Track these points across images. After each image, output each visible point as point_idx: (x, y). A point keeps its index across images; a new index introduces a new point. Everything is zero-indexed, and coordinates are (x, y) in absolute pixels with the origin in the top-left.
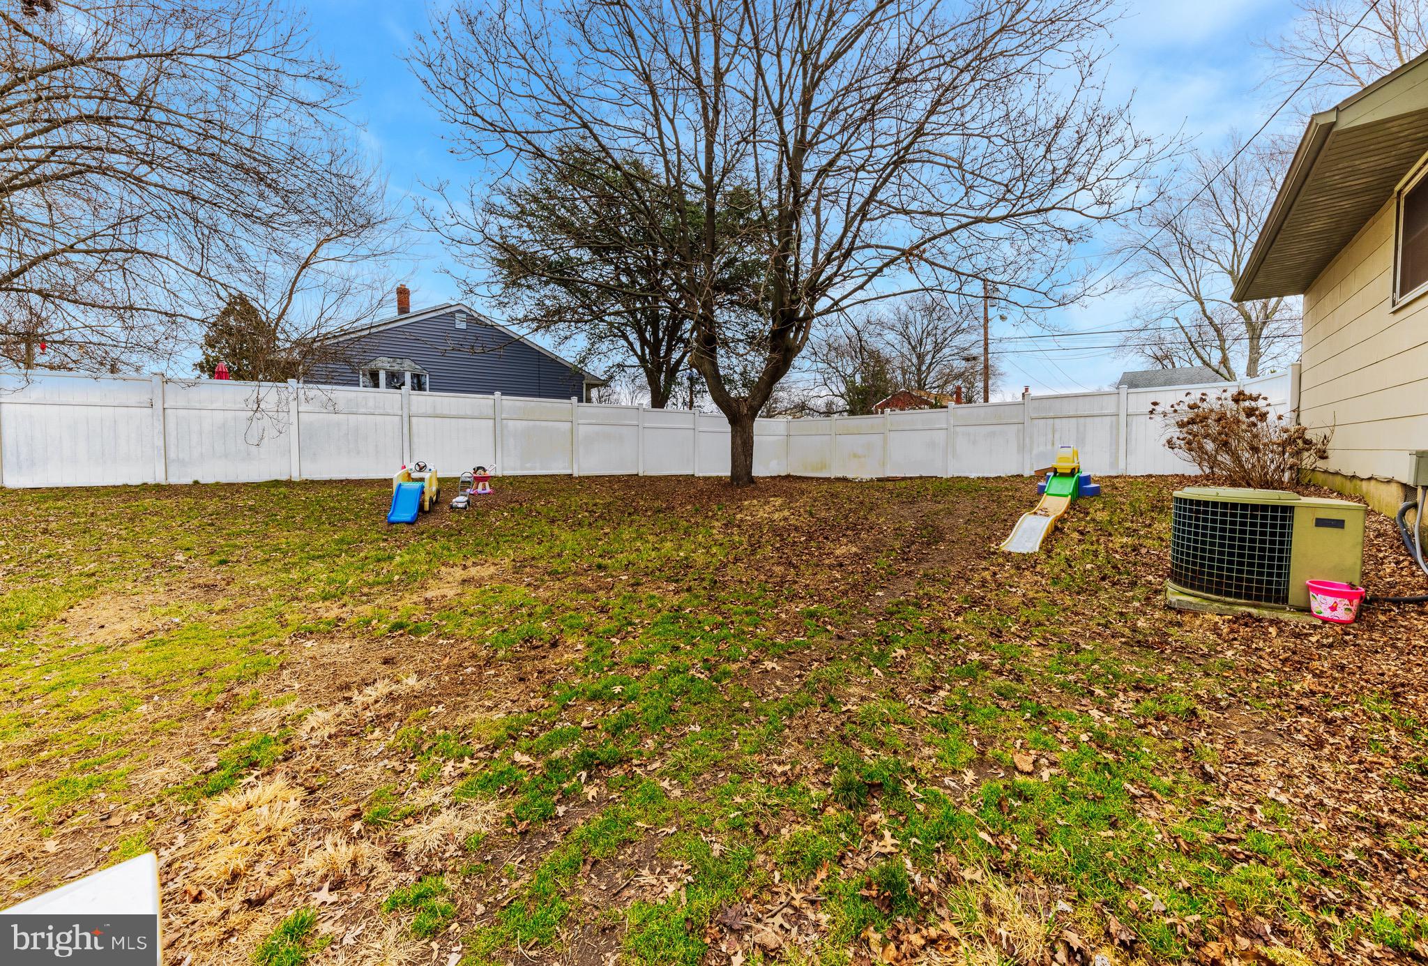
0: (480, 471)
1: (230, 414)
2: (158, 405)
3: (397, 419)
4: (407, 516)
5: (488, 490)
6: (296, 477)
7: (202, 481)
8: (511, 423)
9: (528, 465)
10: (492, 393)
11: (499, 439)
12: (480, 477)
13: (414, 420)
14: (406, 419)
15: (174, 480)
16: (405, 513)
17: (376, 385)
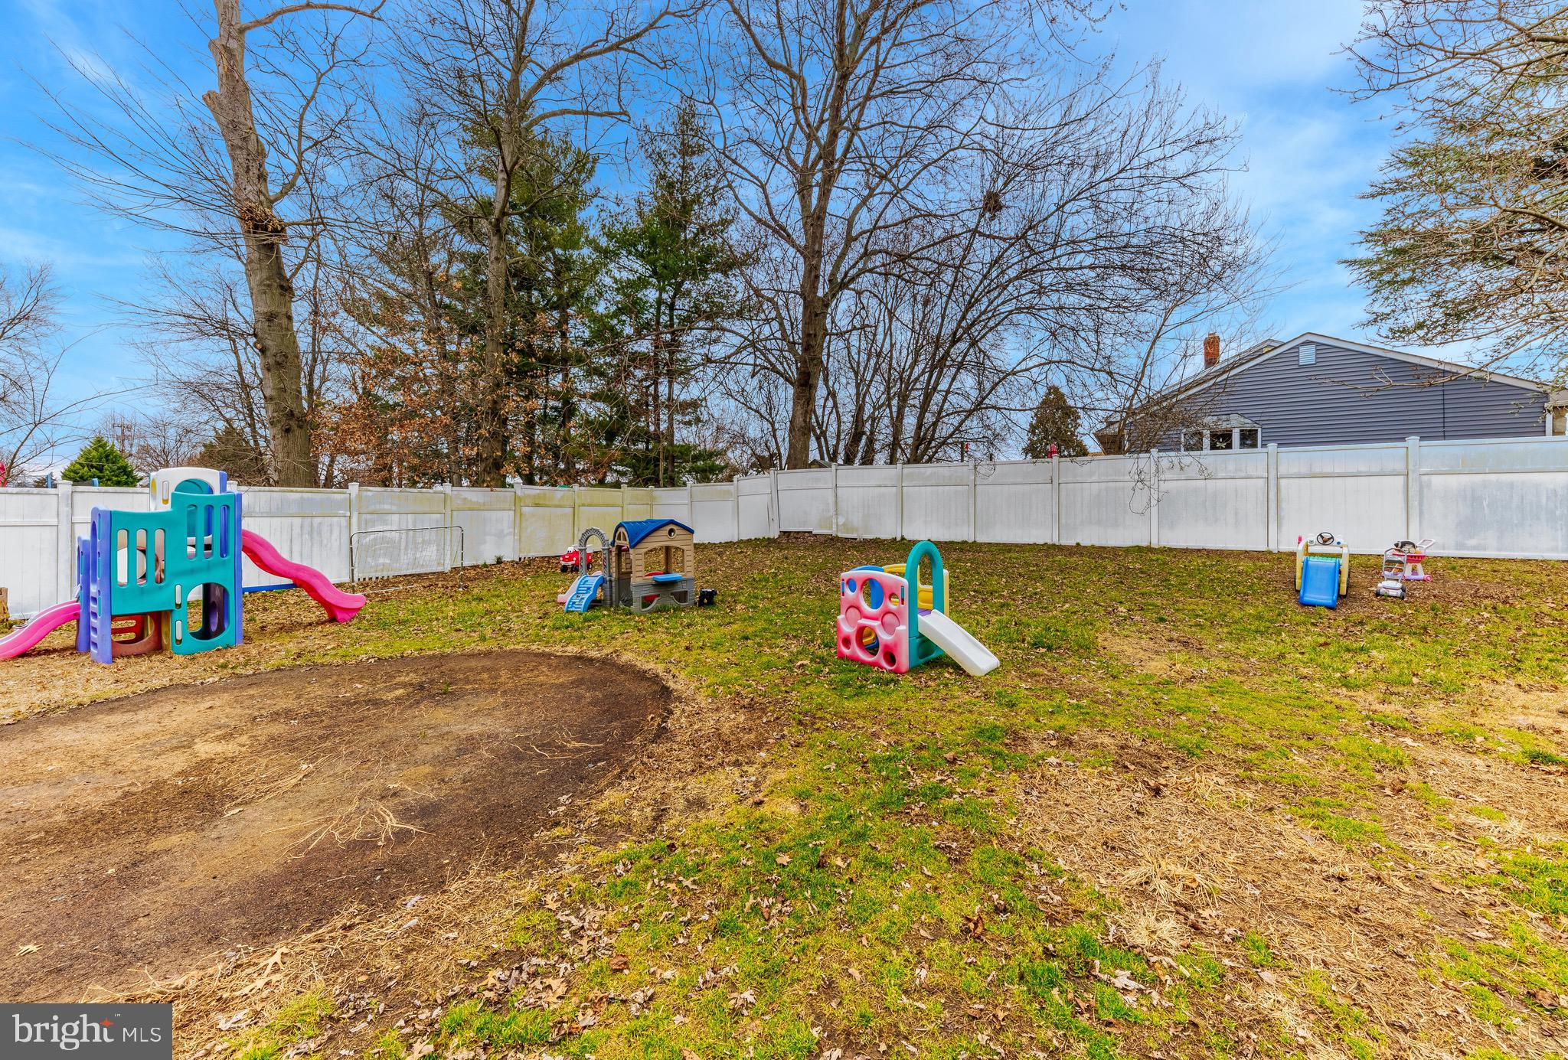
0: (1406, 548)
1: (1103, 485)
2: (1056, 482)
3: (1262, 482)
4: (1328, 598)
5: (1421, 575)
6: (1155, 544)
7: (1083, 544)
8: (1436, 480)
9: (1472, 542)
10: (1403, 439)
11: (1414, 503)
12: (1408, 554)
13: (1283, 482)
14: (1272, 482)
15: (1064, 542)
16: (1320, 594)
17: (1229, 446)
